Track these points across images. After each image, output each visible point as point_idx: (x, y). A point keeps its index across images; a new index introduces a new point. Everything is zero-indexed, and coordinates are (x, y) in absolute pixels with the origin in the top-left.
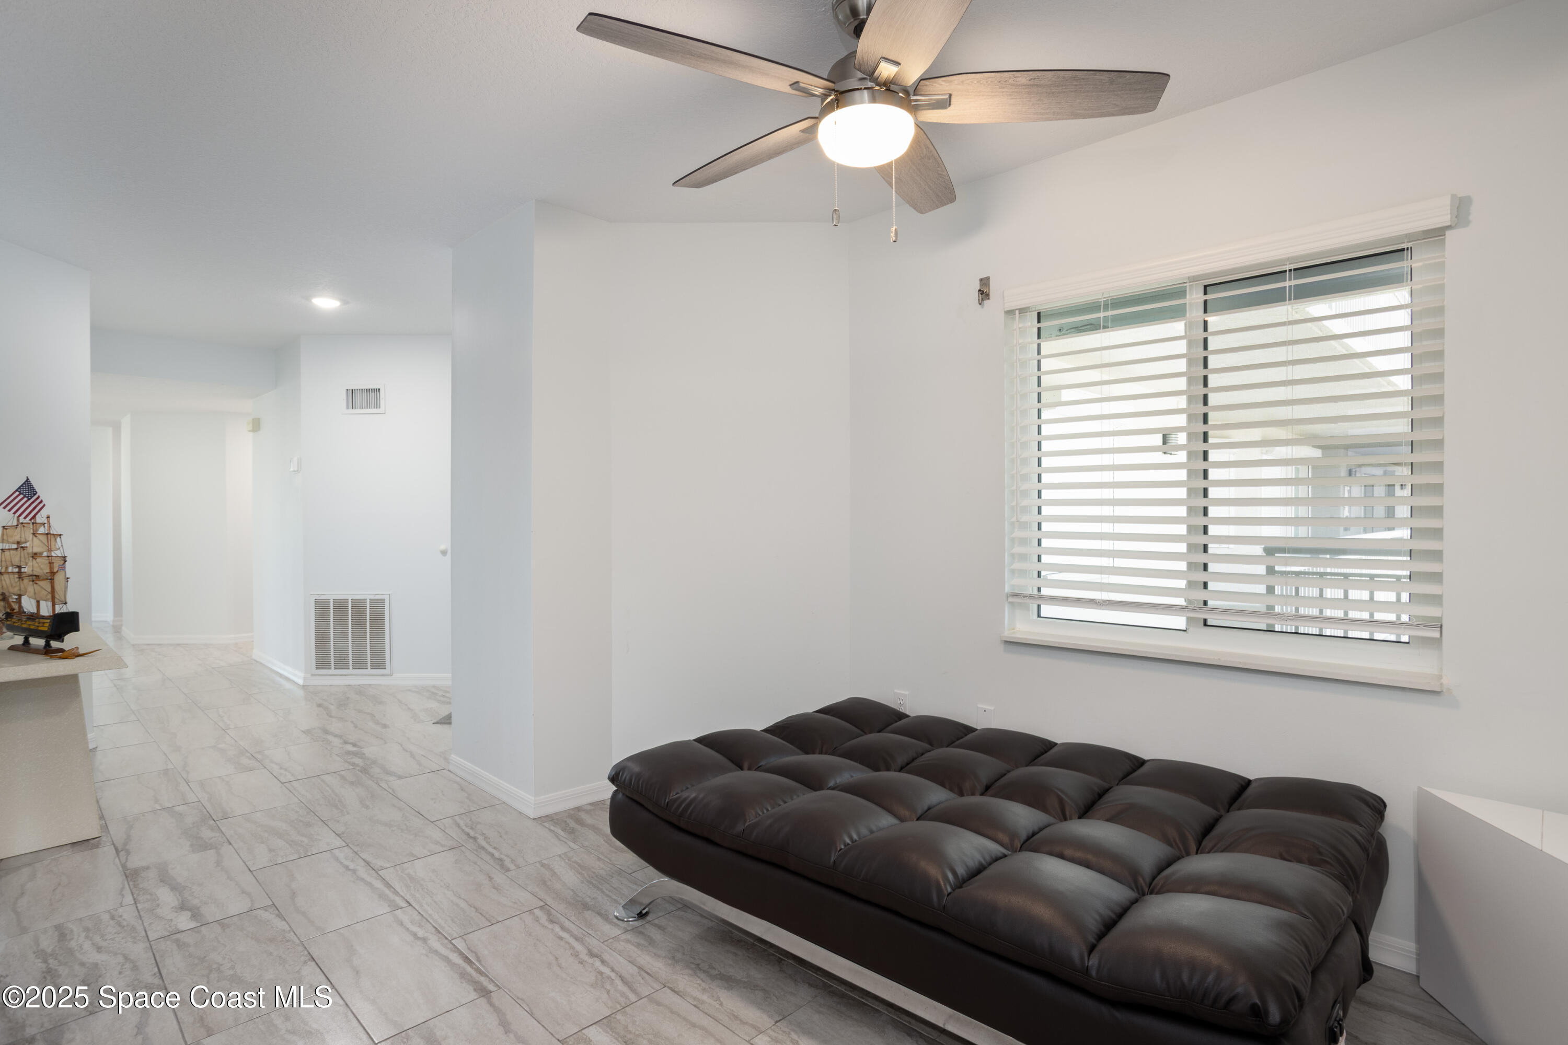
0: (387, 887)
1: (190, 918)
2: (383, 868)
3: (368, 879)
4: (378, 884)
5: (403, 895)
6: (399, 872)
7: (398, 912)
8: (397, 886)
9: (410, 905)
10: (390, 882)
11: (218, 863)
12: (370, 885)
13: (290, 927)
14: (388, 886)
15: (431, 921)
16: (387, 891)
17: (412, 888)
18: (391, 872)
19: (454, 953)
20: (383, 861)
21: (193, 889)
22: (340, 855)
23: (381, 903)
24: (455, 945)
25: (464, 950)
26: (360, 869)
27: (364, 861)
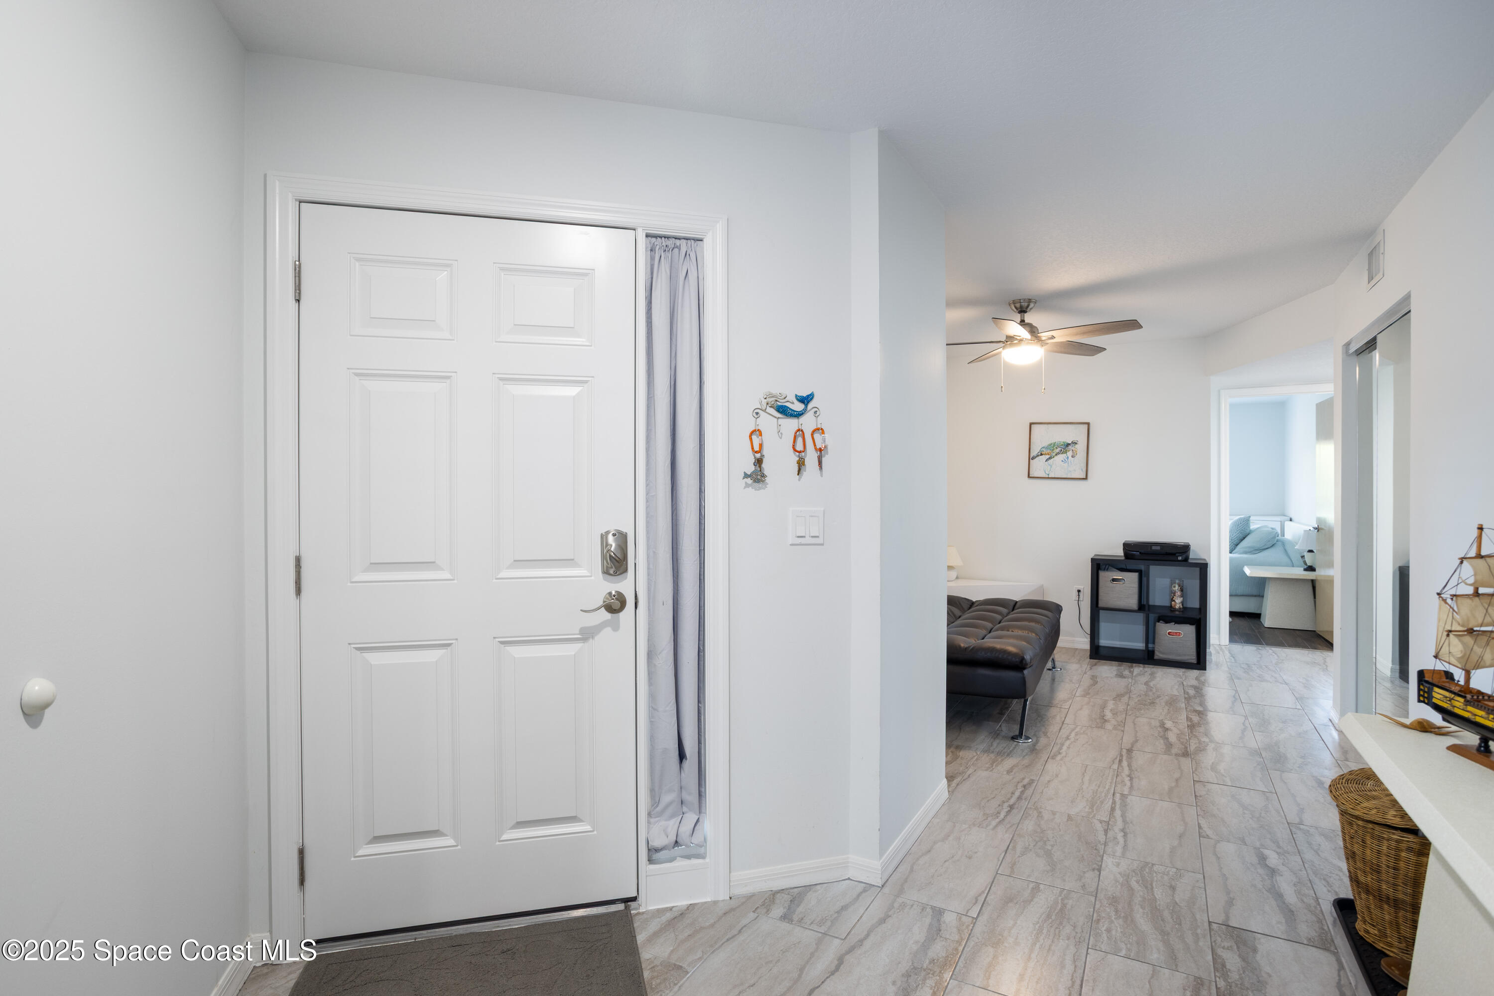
1: (1267, 858)
3: (1120, 820)
4: (1118, 813)
5: (1112, 799)
6: (1094, 813)
8: (1108, 805)
9: (1114, 793)
10: (1110, 810)
11: (1230, 903)
12: (1123, 816)
13: (1198, 818)
14: (1113, 809)
16: (1118, 806)
17: (1100, 800)
18: (1099, 817)
19: (1122, 767)
20: (1094, 827)
21: (1261, 887)
22: (1119, 849)
23: (1129, 803)
24: (1117, 769)
25: (1115, 766)
26: (1116, 830)
27: (1107, 835)
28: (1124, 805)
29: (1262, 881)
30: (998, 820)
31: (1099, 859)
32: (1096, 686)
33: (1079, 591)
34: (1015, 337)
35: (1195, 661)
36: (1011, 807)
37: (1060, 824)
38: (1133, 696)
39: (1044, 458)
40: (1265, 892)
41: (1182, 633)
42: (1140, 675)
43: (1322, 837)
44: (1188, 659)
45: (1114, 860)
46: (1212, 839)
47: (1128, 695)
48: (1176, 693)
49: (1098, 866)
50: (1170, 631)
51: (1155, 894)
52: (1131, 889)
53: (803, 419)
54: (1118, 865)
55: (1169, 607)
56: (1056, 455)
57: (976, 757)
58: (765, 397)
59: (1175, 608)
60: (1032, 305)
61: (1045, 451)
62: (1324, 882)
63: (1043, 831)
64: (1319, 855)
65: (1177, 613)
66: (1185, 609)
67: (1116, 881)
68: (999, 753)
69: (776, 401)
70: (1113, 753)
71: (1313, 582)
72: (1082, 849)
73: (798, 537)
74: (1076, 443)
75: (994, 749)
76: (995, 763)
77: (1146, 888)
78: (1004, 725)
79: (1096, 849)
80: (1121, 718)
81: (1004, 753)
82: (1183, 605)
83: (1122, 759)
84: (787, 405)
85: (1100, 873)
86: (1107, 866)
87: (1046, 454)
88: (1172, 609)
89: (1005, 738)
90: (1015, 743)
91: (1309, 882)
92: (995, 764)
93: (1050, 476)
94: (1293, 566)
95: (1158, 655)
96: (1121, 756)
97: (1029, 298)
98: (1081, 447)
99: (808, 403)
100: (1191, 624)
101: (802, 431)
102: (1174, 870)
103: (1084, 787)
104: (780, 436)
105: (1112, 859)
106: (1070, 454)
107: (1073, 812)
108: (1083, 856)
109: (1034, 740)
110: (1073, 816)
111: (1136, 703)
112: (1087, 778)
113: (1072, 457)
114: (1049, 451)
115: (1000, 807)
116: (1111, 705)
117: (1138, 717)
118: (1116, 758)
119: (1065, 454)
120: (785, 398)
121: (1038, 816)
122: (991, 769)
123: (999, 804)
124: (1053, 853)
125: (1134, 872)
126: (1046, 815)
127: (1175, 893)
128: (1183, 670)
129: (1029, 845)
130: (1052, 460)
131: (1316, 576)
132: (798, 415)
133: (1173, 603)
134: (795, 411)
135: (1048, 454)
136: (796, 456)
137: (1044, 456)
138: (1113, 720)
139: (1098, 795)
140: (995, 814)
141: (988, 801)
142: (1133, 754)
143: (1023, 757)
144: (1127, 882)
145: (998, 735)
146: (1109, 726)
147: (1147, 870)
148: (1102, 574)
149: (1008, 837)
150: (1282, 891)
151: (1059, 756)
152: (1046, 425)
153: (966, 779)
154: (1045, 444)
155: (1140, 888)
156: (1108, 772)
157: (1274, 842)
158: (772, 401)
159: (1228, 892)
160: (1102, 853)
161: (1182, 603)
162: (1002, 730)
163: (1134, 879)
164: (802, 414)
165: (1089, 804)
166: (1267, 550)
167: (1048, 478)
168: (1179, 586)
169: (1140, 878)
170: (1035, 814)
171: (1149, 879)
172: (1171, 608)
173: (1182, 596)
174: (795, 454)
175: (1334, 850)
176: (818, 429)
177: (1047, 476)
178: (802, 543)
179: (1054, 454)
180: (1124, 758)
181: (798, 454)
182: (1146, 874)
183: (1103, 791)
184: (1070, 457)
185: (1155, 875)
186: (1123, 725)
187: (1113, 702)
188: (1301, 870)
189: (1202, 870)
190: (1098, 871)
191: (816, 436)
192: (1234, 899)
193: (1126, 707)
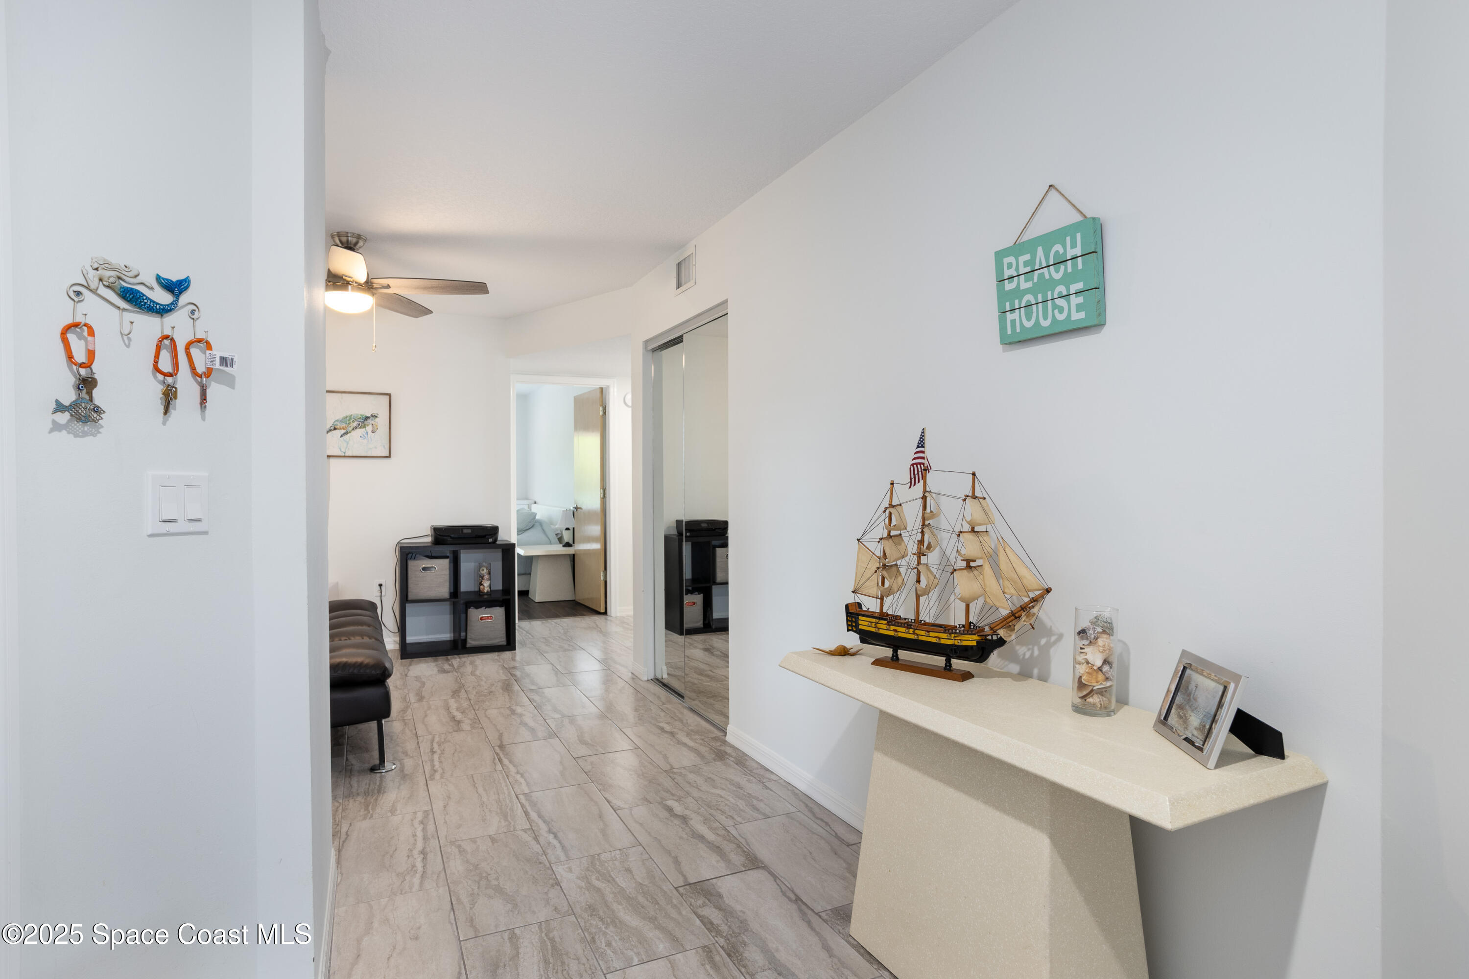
0: (527, 811)
1: (672, 808)
2: (525, 831)
3: (540, 822)
4: (533, 815)
5: (519, 803)
6: (512, 824)
7: (527, 791)
8: (519, 811)
9: (516, 795)
10: (524, 815)
11: (676, 862)
12: (540, 816)
13: (601, 793)
14: (526, 813)
15: (508, 783)
16: (529, 809)
17: (509, 808)
18: (520, 826)
19: (505, 765)
20: (523, 840)
21: (686, 836)
22: (559, 852)
23: (537, 801)
24: (502, 769)
25: (499, 767)
26: (545, 836)
27: (539, 842)
28: (534, 804)
29: (683, 831)
30: (418, 876)
31: (550, 872)
32: (425, 687)
33: (380, 585)
34: (344, 277)
35: (505, 643)
36: (423, 852)
37: (488, 851)
38: (469, 689)
39: (339, 433)
40: (692, 839)
41: (494, 616)
42: (461, 667)
43: (692, 774)
44: (498, 642)
45: (564, 867)
46: (624, 809)
47: (463, 691)
48: (504, 677)
49: (554, 880)
50: (481, 616)
51: (620, 884)
52: (598, 890)
53: (170, 320)
54: (570, 870)
55: (477, 591)
56: (353, 429)
57: (341, 807)
58: (96, 266)
59: (484, 592)
60: (361, 243)
61: (339, 425)
62: (719, 812)
63: (476, 867)
64: (701, 791)
65: (486, 597)
66: (491, 592)
67: (581, 888)
68: (367, 793)
69: (119, 278)
70: (488, 754)
71: (573, 557)
72: (527, 869)
73: (165, 521)
74: (376, 417)
75: (357, 790)
76: (369, 806)
77: (609, 881)
78: (351, 757)
79: (540, 863)
80: (471, 714)
81: (373, 791)
82: (490, 588)
83: (500, 757)
84: (141, 290)
85: (561, 887)
86: (562, 877)
87: (341, 429)
88: (481, 594)
89: (361, 772)
90: (378, 775)
91: (710, 816)
92: (370, 808)
93: (347, 455)
94: (551, 544)
95: (471, 643)
96: (497, 754)
97: (359, 233)
98: (382, 421)
99: (181, 293)
100: (501, 606)
101: (172, 340)
102: (618, 852)
103: (485, 799)
104: (127, 344)
105: (561, 867)
106: (369, 428)
107: (492, 831)
108: (534, 877)
109: (399, 765)
110: (495, 837)
111: (475, 696)
112: (481, 790)
113: (372, 432)
114: (344, 425)
115: (411, 859)
116: (453, 704)
117: (487, 710)
118: (494, 759)
119: (364, 429)
120: (136, 276)
121: (460, 851)
122: (369, 815)
123: (406, 855)
124: (502, 887)
125: (588, 870)
126: (468, 847)
127: (633, 873)
128: (496, 654)
129: (473, 890)
130: (349, 435)
131: (575, 551)
132: (162, 311)
133: (481, 587)
134: (157, 304)
135: (344, 429)
136: (159, 382)
137: (338, 430)
138: (465, 719)
139: (504, 804)
140: (410, 869)
141: (391, 856)
142: (506, 749)
143: (398, 788)
144: (590, 883)
145: (351, 771)
146: (466, 726)
147: (598, 863)
148: (412, 564)
149: (443, 890)
150: (701, 833)
151: (437, 774)
152: (339, 394)
153: (346, 839)
154: (340, 416)
155: (604, 885)
156: (497, 775)
157: (667, 792)
158: (110, 277)
159: (669, 853)
160: (548, 865)
161: (490, 586)
162: (352, 764)
163: (593, 877)
164: (170, 310)
165: (501, 817)
166: (529, 531)
167: (345, 457)
168: (487, 569)
169: (598, 874)
170: (455, 850)
171: (605, 871)
172: (479, 593)
173: (490, 579)
174: (155, 377)
175: (706, 781)
176: (199, 341)
177: (343, 455)
178: (171, 531)
179: (350, 429)
180: (502, 756)
181: (161, 377)
182: (600, 868)
183: (506, 797)
184: (370, 432)
185: (606, 864)
186: (478, 722)
187: (453, 700)
188: (700, 809)
189: (637, 842)
190: (558, 885)
191: (195, 352)
192: (677, 857)
193: (469, 702)
